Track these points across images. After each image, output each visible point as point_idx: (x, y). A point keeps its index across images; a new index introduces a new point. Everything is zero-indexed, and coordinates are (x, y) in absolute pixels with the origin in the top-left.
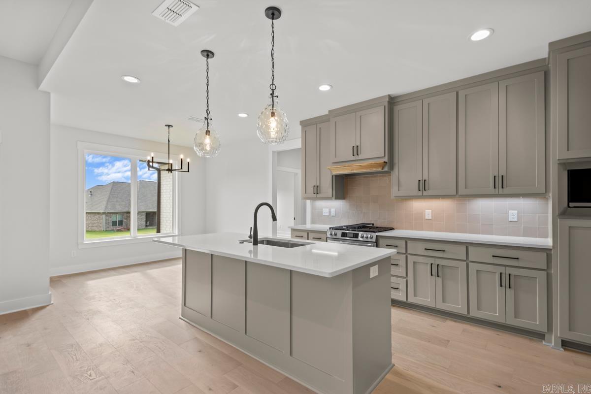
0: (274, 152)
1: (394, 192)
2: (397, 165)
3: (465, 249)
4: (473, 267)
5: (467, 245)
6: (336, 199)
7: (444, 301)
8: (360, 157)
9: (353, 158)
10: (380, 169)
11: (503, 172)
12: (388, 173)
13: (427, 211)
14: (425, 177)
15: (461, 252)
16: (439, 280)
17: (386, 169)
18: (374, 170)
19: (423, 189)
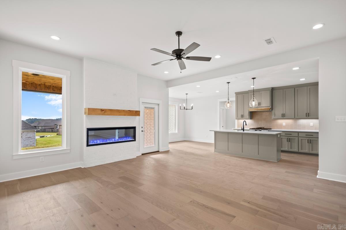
0: (220, 102)
1: (273, 117)
2: (274, 109)
3: (298, 134)
4: (300, 139)
5: (298, 132)
6: (250, 119)
7: (291, 148)
8: (261, 106)
9: (258, 106)
10: (268, 110)
11: (308, 112)
12: (271, 111)
13: (284, 123)
14: (284, 113)
15: (296, 134)
16: (290, 143)
17: (271, 110)
18: (266, 110)
19: (284, 116)
